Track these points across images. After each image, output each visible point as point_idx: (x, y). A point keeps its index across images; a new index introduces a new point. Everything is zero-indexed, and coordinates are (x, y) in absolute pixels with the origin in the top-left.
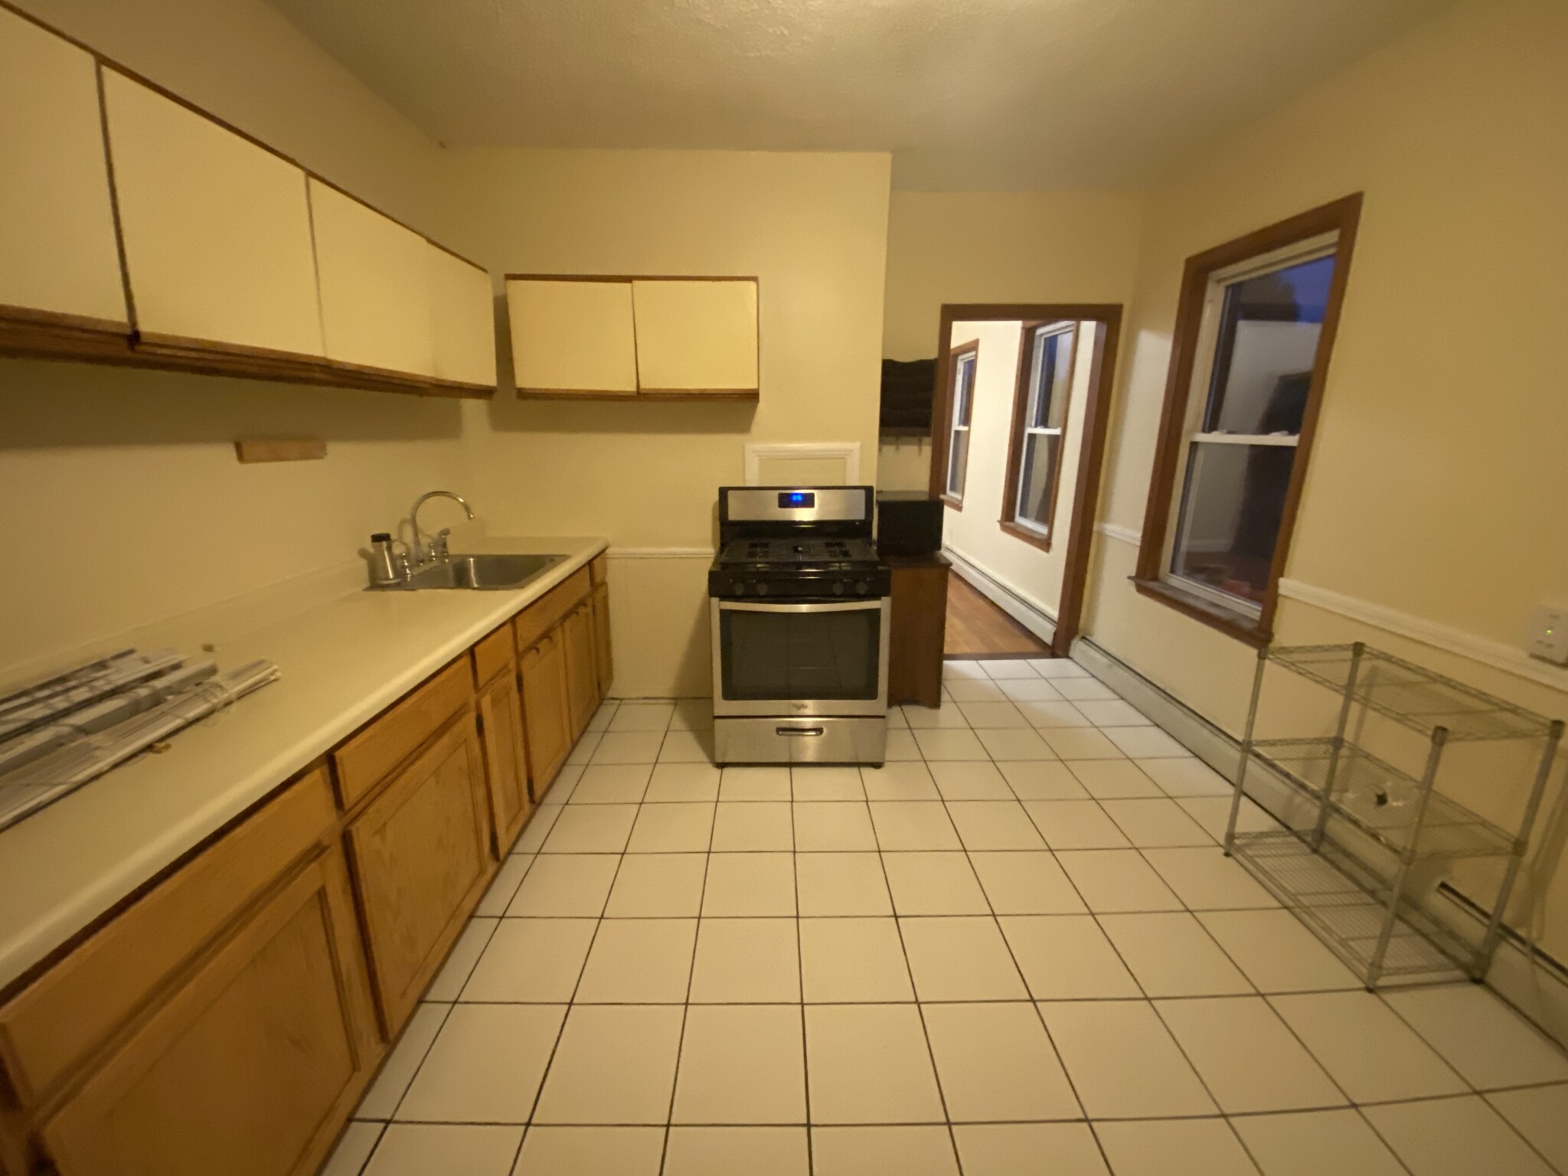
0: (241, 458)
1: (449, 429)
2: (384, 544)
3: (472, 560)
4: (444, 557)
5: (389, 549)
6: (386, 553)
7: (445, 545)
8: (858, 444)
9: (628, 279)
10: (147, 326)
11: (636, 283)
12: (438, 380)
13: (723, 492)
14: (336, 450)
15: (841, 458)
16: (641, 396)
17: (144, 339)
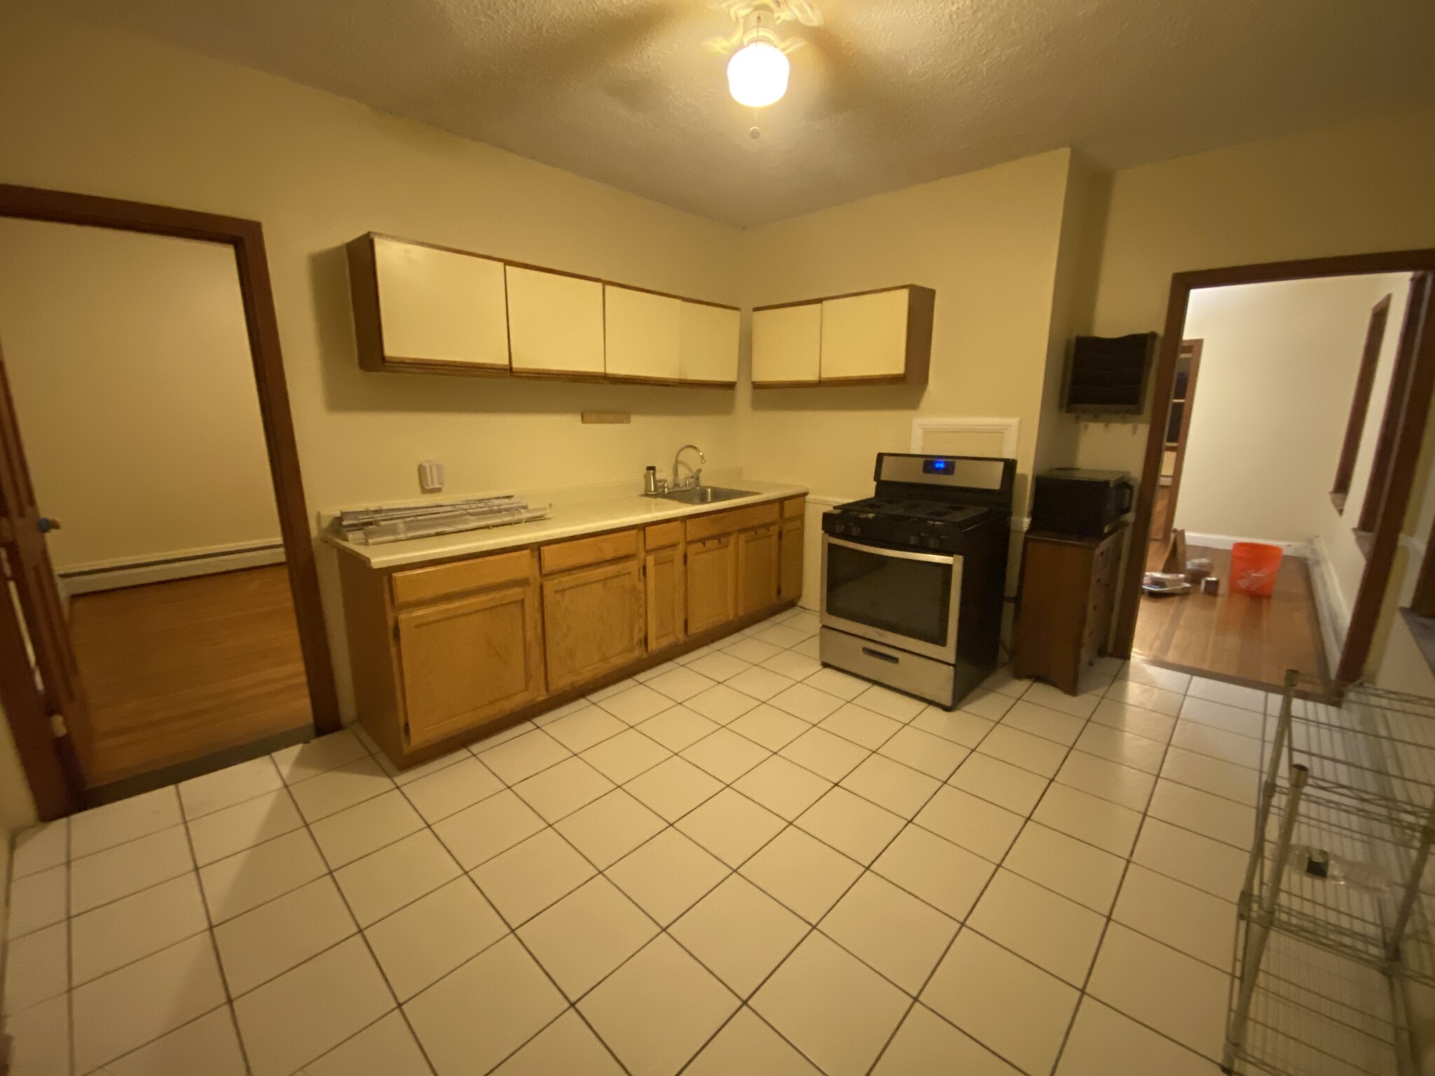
0: (583, 421)
1: (727, 408)
2: (652, 472)
3: (709, 490)
4: (697, 486)
5: (654, 474)
6: (652, 477)
7: (698, 478)
8: (1014, 421)
9: (819, 301)
10: (516, 365)
11: (825, 303)
12: (680, 380)
13: (880, 457)
14: (636, 419)
15: (999, 432)
16: (821, 384)
17: (514, 370)
